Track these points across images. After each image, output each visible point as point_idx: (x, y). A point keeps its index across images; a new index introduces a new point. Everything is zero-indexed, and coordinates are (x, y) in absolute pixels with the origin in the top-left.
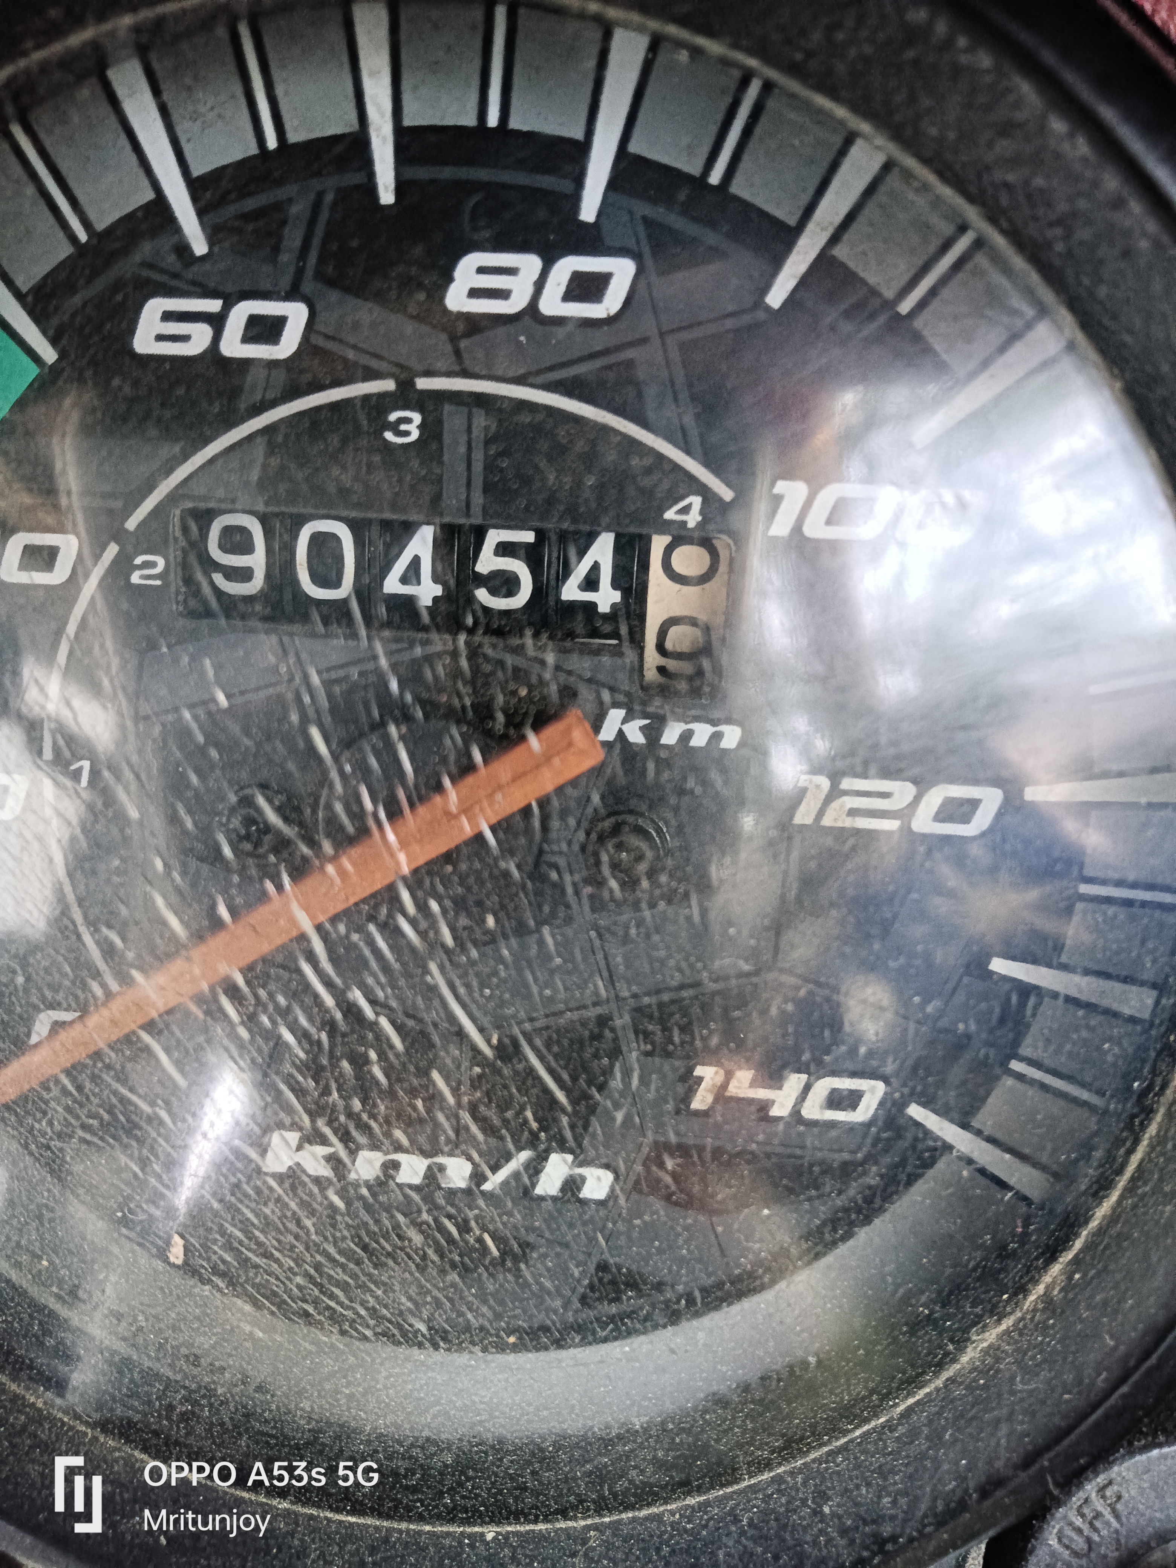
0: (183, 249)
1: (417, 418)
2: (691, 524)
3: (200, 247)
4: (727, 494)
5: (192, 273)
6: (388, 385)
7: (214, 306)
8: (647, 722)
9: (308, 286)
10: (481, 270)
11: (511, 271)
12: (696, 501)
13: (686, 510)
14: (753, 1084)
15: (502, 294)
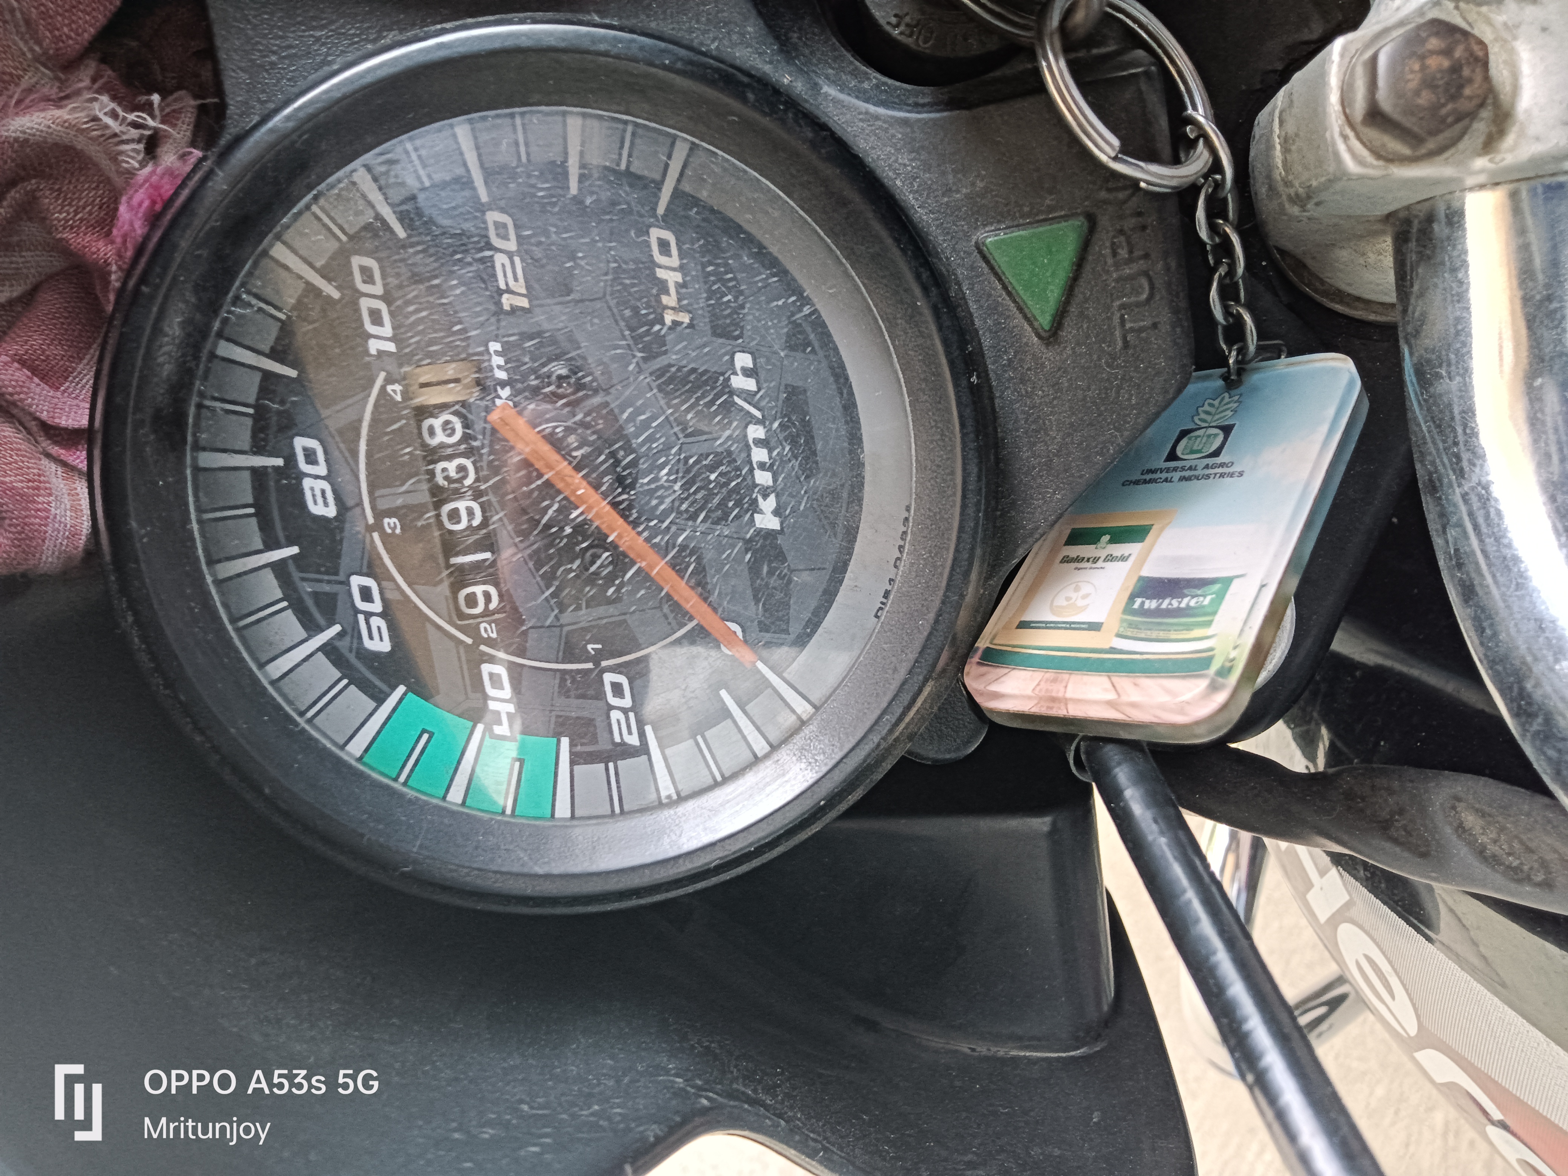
0: (340, 635)
1: (386, 520)
2: (400, 388)
3: (337, 628)
4: (383, 375)
5: (349, 630)
6: (376, 535)
7: (361, 617)
8: (499, 388)
9: (341, 577)
10: (315, 503)
11: (312, 489)
12: (389, 388)
13: (394, 391)
14: (668, 294)
15: (323, 492)
